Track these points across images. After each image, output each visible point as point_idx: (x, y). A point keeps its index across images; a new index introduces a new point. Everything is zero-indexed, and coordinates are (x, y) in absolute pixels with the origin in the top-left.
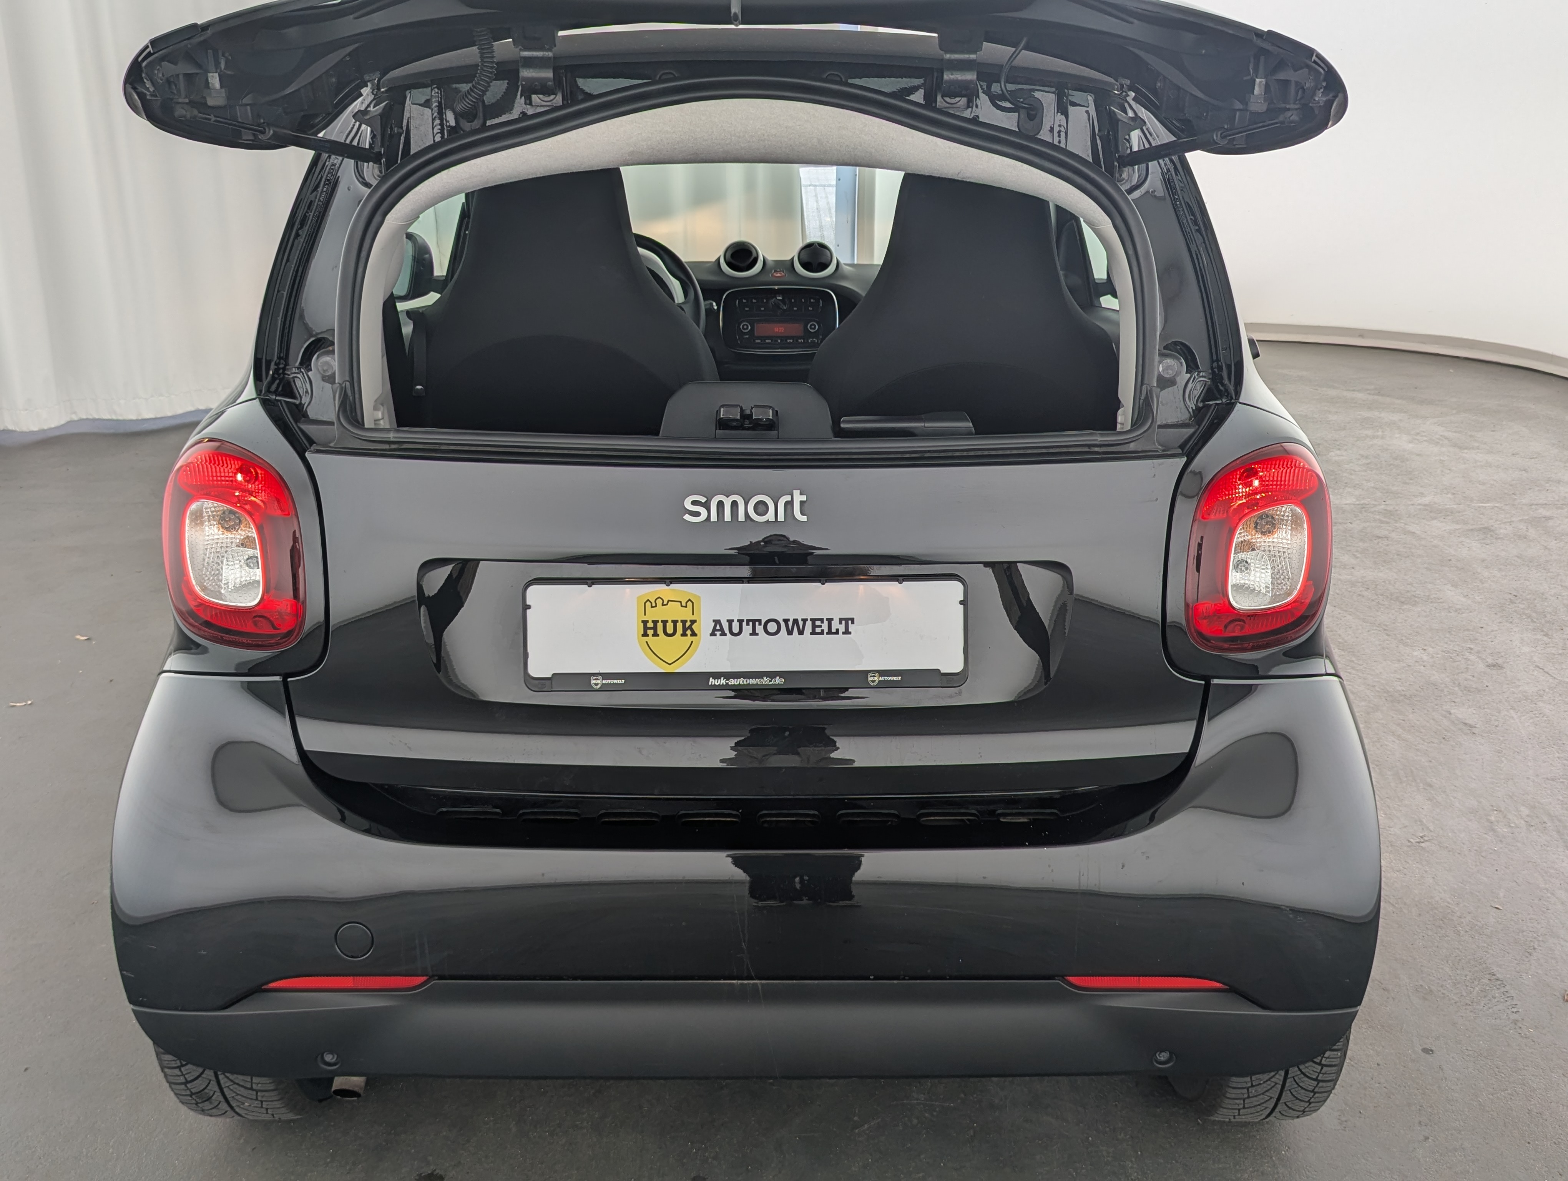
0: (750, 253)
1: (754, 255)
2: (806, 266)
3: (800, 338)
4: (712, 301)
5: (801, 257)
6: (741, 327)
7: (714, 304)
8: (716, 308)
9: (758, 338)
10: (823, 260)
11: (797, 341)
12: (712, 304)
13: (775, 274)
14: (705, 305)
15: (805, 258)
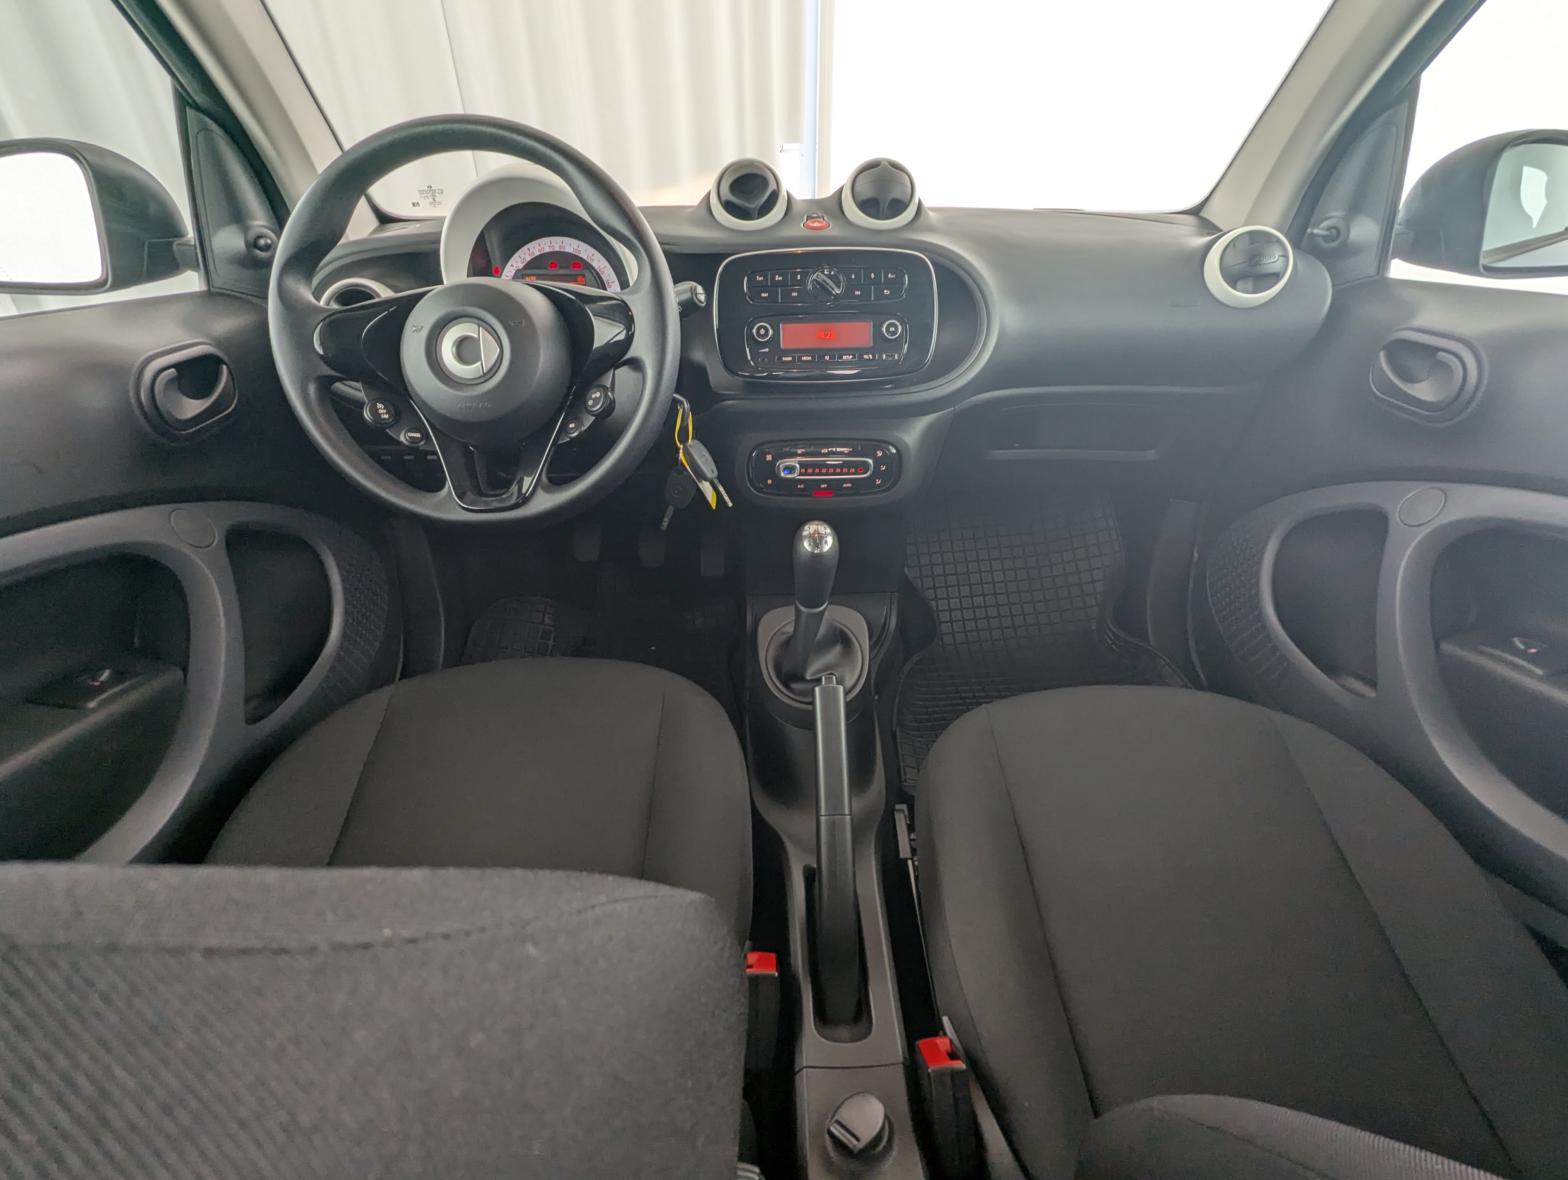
0: (764, 182)
1: (772, 186)
2: (868, 206)
3: (867, 351)
4: (694, 284)
5: (857, 189)
6: (754, 331)
7: (700, 289)
8: (702, 297)
9: (787, 352)
10: (896, 194)
11: (861, 357)
12: (693, 291)
13: (810, 223)
14: (678, 294)
15: (866, 190)
